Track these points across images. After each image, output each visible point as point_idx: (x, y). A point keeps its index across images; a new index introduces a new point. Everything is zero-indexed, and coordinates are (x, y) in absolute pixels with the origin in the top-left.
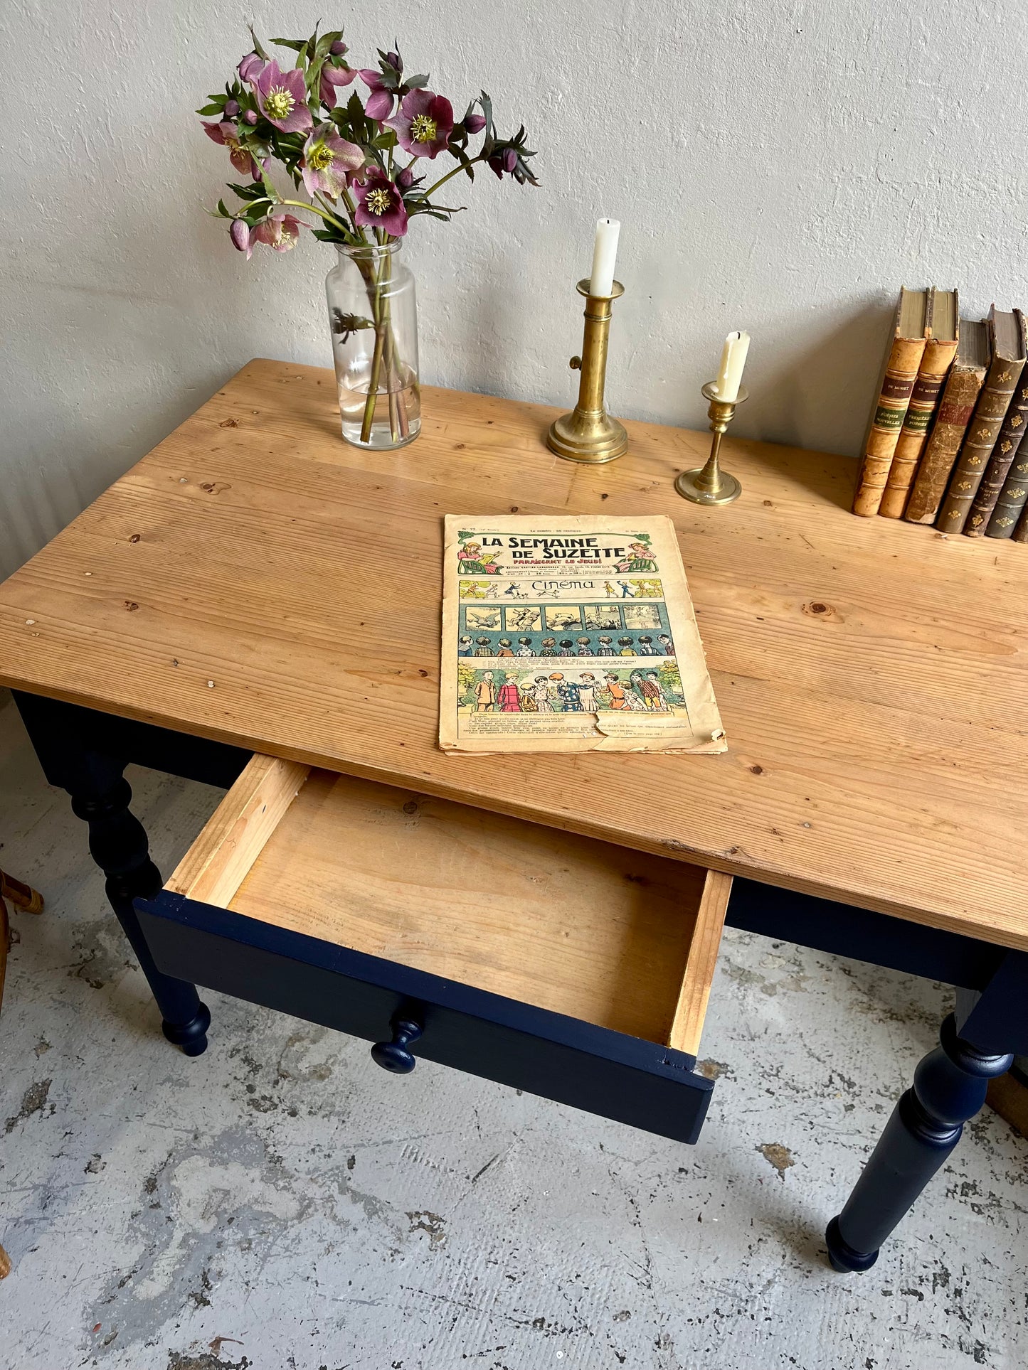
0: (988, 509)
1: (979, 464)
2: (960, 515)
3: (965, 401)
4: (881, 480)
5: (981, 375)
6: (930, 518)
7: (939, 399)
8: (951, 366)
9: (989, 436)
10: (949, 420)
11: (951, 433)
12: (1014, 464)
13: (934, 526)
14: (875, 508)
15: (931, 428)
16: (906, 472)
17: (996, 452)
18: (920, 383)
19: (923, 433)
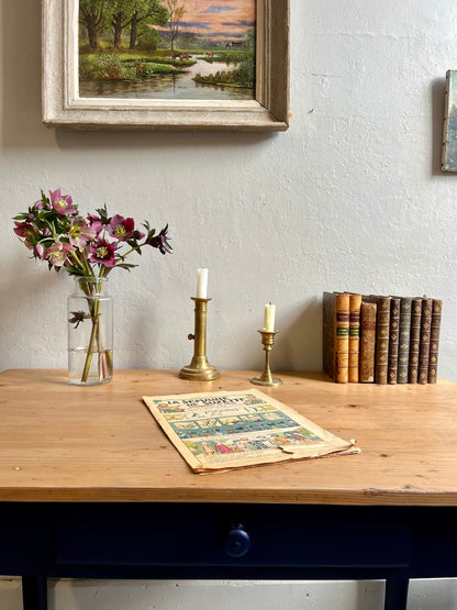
0: (395, 368)
1: (385, 346)
2: (384, 374)
3: (372, 319)
4: (346, 363)
5: (375, 306)
6: (371, 379)
7: (360, 321)
8: (362, 305)
9: (386, 332)
10: (367, 329)
11: (370, 335)
12: (399, 345)
13: (374, 383)
14: (346, 378)
15: (361, 335)
16: (355, 358)
17: (391, 340)
18: (351, 315)
19: (358, 337)
